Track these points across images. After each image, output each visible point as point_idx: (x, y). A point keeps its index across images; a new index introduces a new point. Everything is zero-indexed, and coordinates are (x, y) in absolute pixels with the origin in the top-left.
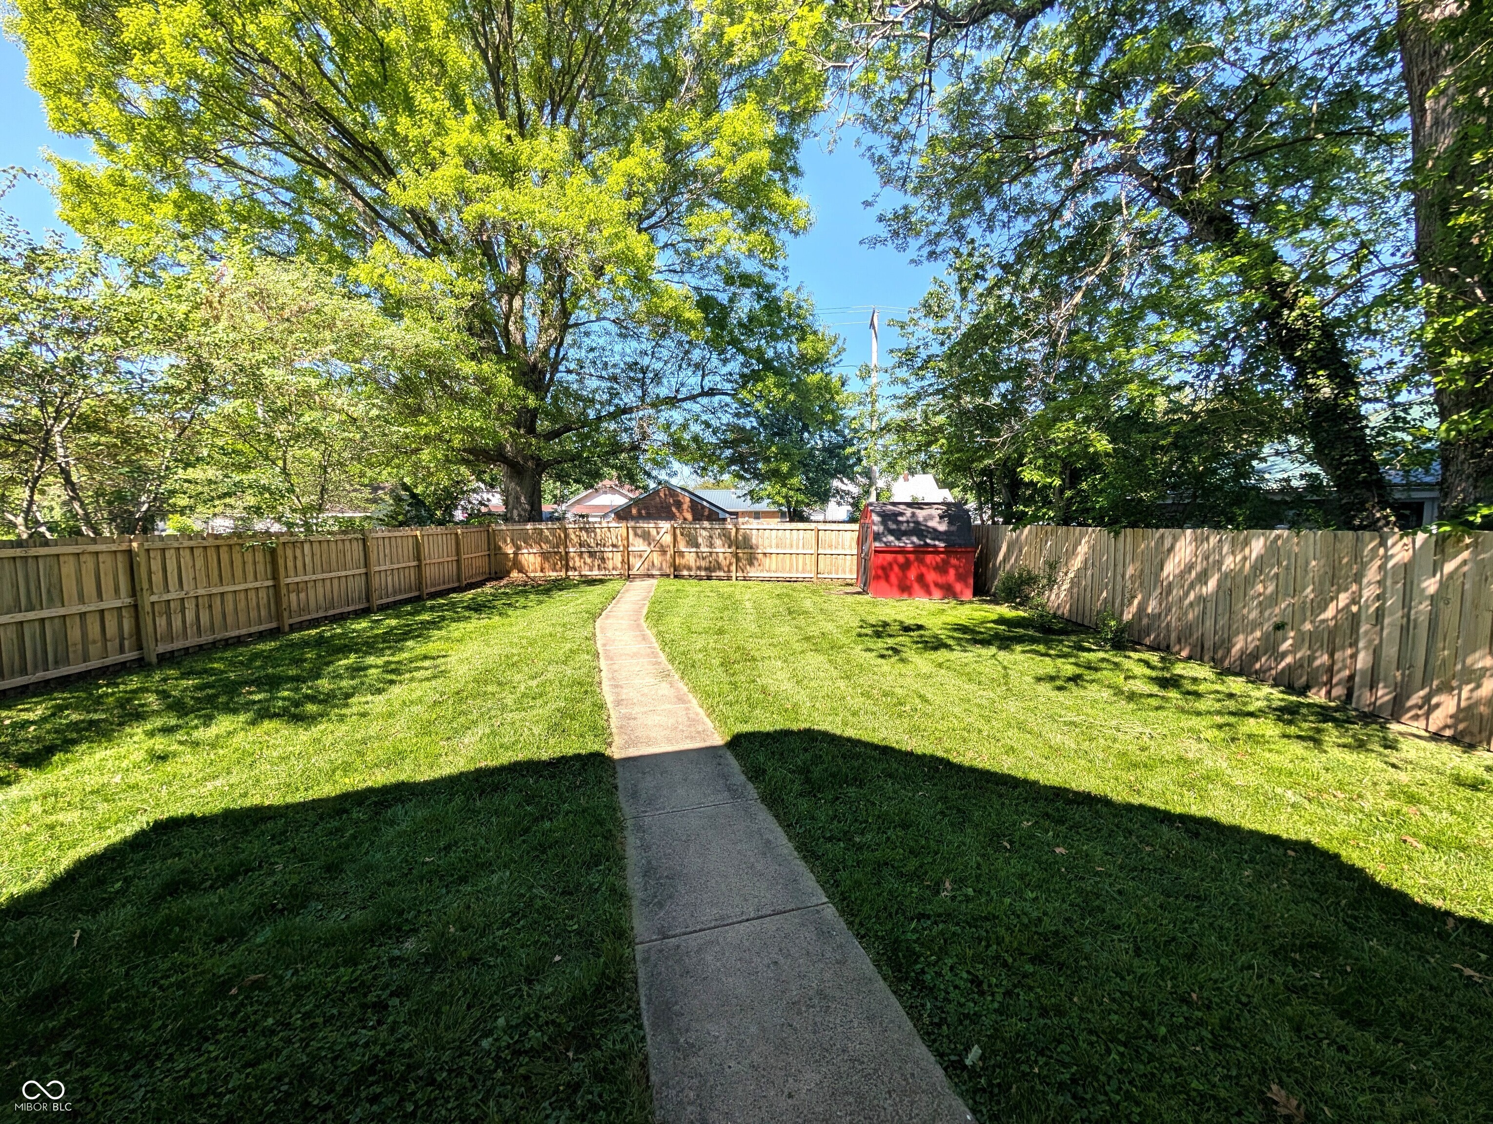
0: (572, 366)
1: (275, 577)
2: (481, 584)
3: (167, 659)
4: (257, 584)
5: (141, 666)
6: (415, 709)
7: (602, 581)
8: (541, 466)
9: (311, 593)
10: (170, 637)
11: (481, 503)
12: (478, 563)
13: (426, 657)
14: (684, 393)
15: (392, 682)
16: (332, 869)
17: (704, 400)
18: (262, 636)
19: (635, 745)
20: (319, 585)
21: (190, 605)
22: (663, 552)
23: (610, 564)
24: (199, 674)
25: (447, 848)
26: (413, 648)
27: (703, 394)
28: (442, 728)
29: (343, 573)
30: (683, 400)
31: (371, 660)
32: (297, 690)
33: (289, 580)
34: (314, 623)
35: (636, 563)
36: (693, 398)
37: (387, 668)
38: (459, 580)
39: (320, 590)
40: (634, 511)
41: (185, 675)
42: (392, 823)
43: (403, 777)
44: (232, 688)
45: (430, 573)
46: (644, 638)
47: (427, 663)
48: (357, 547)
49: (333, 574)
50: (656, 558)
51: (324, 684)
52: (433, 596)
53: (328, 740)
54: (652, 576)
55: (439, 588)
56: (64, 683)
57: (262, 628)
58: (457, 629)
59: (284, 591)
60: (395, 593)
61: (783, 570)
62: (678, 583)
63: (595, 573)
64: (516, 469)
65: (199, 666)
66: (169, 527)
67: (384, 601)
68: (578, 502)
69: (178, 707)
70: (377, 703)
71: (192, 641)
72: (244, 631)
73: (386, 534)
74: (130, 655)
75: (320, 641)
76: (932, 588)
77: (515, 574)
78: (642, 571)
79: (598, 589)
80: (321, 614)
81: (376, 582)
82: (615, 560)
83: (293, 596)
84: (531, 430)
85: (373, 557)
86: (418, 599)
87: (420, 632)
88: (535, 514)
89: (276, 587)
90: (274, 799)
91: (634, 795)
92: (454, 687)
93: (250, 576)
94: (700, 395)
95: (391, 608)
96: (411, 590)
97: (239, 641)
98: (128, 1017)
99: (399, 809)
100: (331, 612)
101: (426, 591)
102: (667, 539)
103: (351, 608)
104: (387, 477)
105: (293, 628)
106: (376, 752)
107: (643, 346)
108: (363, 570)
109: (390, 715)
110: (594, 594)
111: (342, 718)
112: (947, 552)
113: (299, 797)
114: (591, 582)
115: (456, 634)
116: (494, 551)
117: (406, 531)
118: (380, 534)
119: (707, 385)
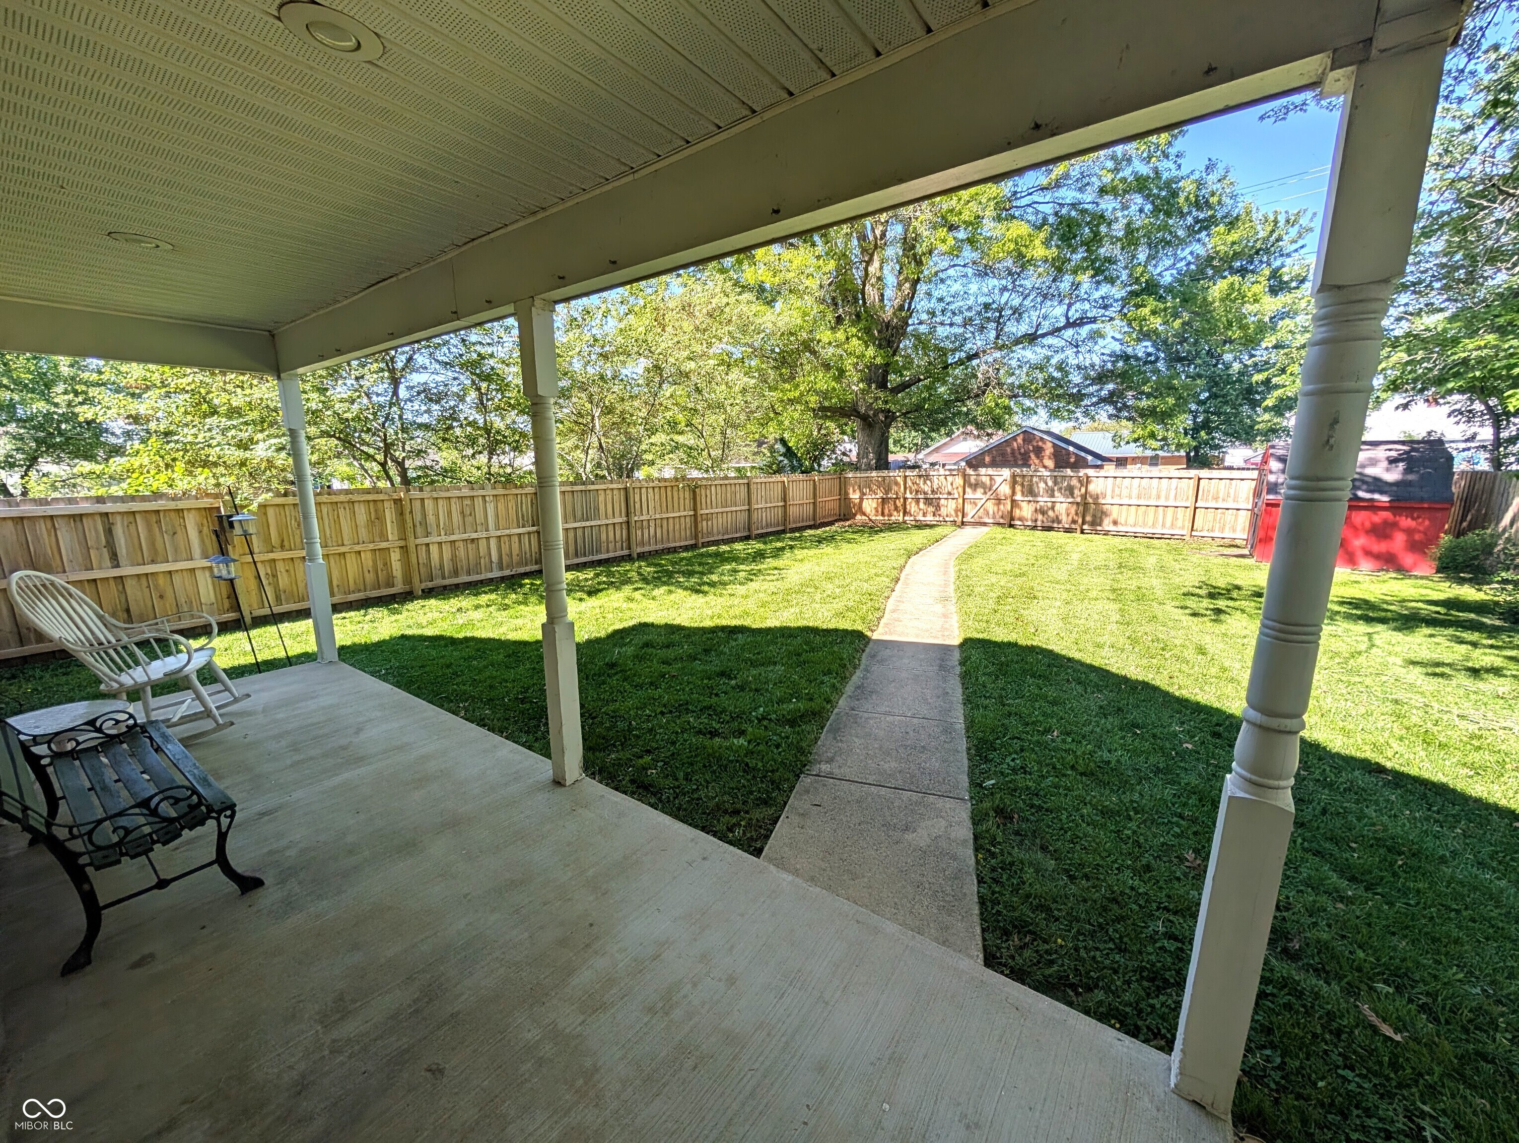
0: (924, 317)
1: (695, 510)
2: (831, 523)
3: (641, 556)
4: (685, 513)
5: (629, 558)
6: (761, 595)
7: (931, 526)
8: (890, 417)
9: (715, 521)
10: (643, 544)
11: (844, 454)
12: (831, 505)
13: (776, 568)
14: (1046, 327)
15: (752, 580)
16: (707, 651)
17: (1069, 333)
18: (686, 548)
19: (891, 634)
20: (720, 516)
21: (652, 524)
22: (998, 501)
23: (943, 511)
24: (656, 565)
25: (758, 653)
26: (770, 562)
27: (1069, 325)
28: (773, 607)
29: (734, 509)
30: (1043, 336)
31: (742, 567)
32: (701, 579)
33: (702, 512)
34: (716, 543)
35: (970, 510)
36: (1055, 331)
37: (750, 572)
38: (814, 519)
39: (720, 520)
40: (987, 459)
41: (649, 565)
42: (736, 640)
43: (746, 624)
44: (670, 574)
45: (793, 511)
46: (945, 573)
47: (776, 572)
48: (744, 490)
49: (728, 509)
50: (991, 506)
51: (715, 578)
52: (793, 530)
53: (713, 603)
54: (985, 524)
55: (799, 525)
56: (600, 563)
57: (687, 543)
58: (799, 553)
59: (699, 519)
60: (767, 526)
61: (1145, 524)
62: (1010, 531)
63: (929, 518)
64: (867, 422)
65: (656, 561)
66: (640, 474)
67: (759, 532)
68: (937, 450)
69: (645, 580)
70: (741, 590)
71: (653, 548)
72: (677, 544)
73: (763, 480)
74: (626, 552)
75: (717, 554)
76: (1359, 554)
77: (858, 517)
78: (976, 519)
79: (927, 532)
80: (720, 537)
81: (755, 517)
82: (949, 507)
83: (704, 523)
84: (882, 385)
85: (754, 500)
86: (784, 532)
87: (777, 553)
88: (883, 464)
89: (695, 515)
90: (686, 624)
91: (873, 656)
92: (788, 586)
93: (682, 508)
94: (1065, 327)
95: (761, 537)
96: (778, 525)
97: (674, 550)
98: (635, 675)
99: (740, 636)
100: (726, 537)
101: (789, 527)
102: (1005, 489)
103: (738, 535)
104: (772, 433)
105: (705, 545)
106: (737, 611)
107: (1004, 282)
108: (747, 507)
109: (747, 597)
110: (918, 537)
111: (721, 595)
112: (1391, 508)
113: (696, 625)
114: (920, 526)
115: (799, 557)
116: (844, 498)
117: (778, 478)
118: (759, 480)
119: (1074, 315)
